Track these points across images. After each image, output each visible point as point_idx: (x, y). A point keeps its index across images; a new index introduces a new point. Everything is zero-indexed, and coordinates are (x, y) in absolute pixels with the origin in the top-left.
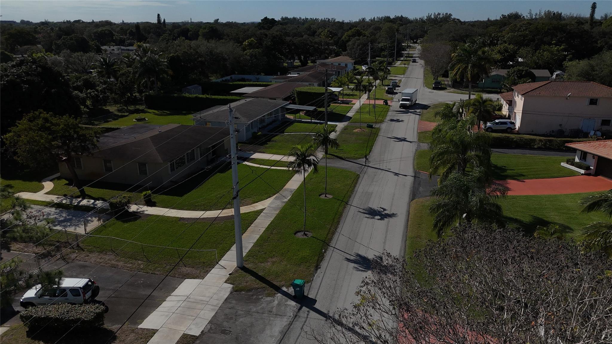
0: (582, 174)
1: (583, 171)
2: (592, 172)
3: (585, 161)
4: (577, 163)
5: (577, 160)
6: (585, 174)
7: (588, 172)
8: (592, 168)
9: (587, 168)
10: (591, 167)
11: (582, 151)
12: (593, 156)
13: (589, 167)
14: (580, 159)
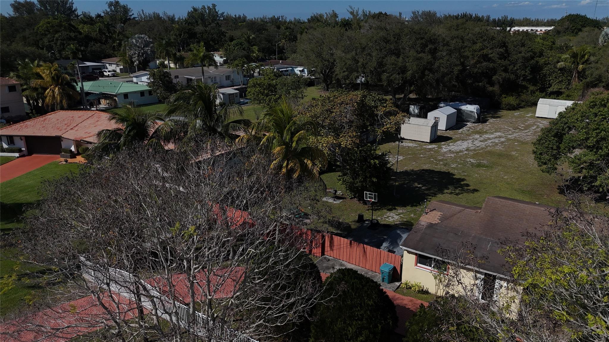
0: (18, 157)
1: (17, 155)
2: (26, 153)
3: (14, 145)
4: (7, 149)
5: (5, 146)
6: (20, 157)
7: (22, 154)
8: (24, 149)
9: (19, 151)
10: (22, 149)
11: (7, 136)
12: (21, 138)
13: (21, 149)
14: (9, 144)
